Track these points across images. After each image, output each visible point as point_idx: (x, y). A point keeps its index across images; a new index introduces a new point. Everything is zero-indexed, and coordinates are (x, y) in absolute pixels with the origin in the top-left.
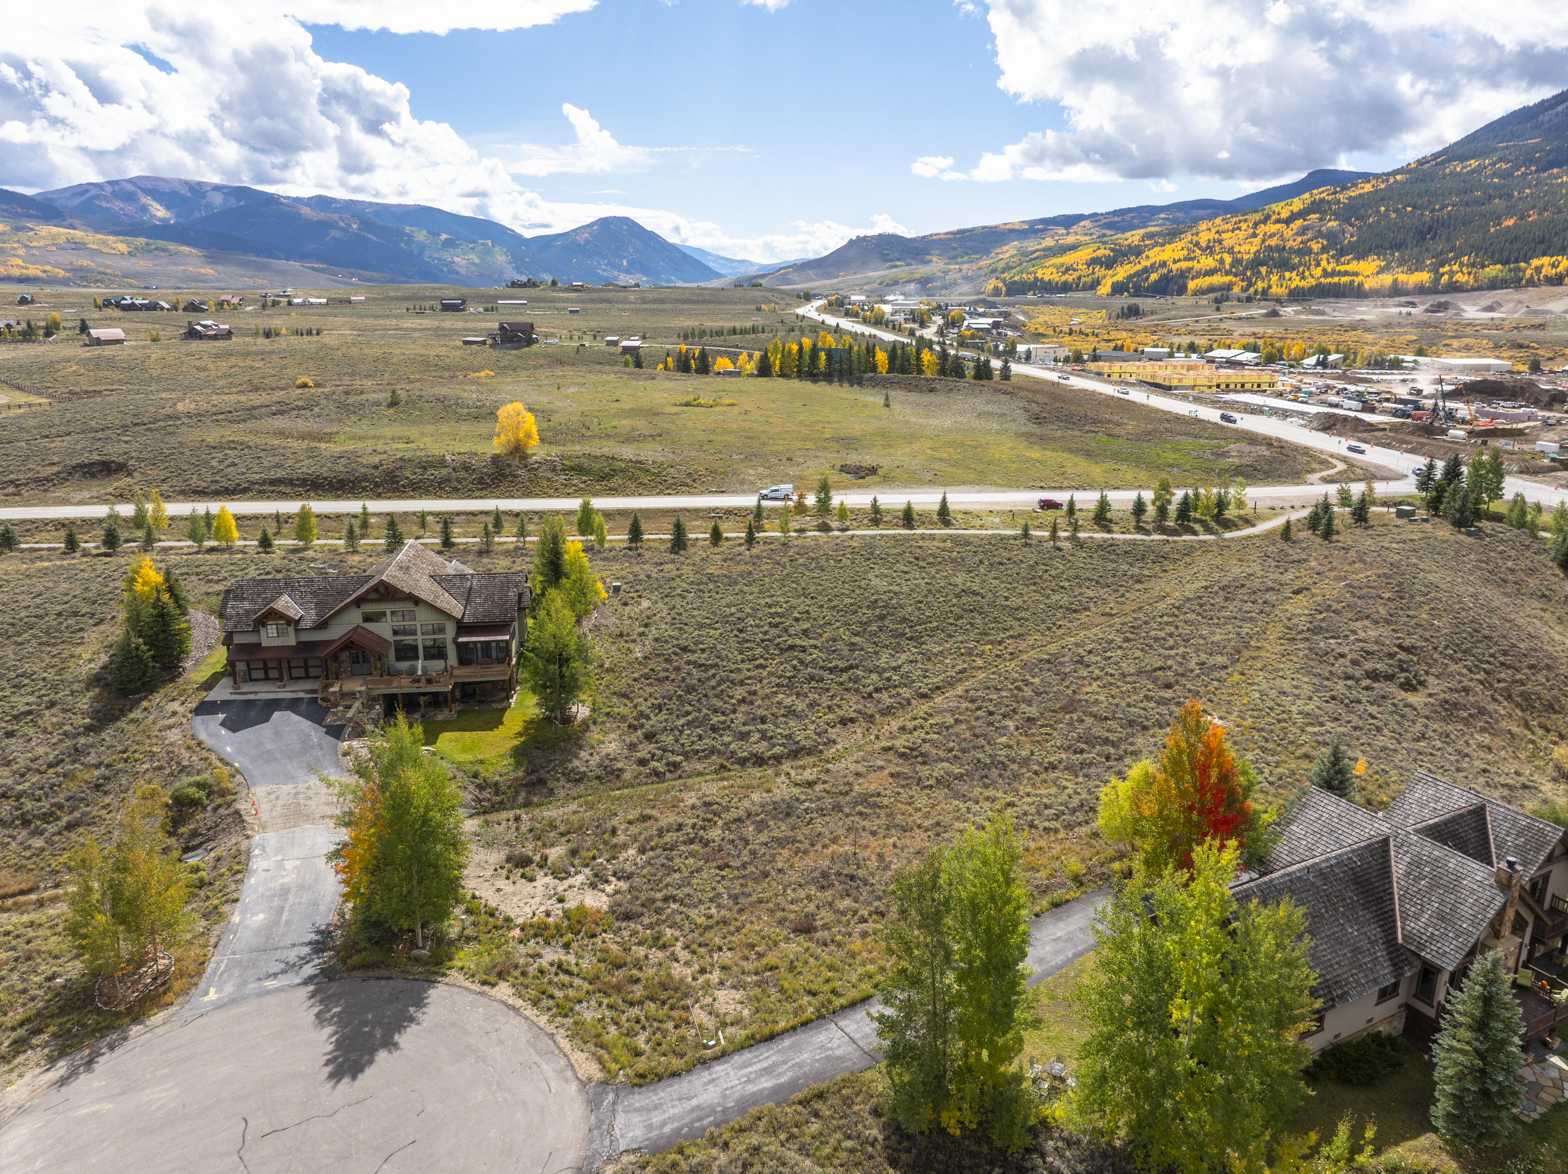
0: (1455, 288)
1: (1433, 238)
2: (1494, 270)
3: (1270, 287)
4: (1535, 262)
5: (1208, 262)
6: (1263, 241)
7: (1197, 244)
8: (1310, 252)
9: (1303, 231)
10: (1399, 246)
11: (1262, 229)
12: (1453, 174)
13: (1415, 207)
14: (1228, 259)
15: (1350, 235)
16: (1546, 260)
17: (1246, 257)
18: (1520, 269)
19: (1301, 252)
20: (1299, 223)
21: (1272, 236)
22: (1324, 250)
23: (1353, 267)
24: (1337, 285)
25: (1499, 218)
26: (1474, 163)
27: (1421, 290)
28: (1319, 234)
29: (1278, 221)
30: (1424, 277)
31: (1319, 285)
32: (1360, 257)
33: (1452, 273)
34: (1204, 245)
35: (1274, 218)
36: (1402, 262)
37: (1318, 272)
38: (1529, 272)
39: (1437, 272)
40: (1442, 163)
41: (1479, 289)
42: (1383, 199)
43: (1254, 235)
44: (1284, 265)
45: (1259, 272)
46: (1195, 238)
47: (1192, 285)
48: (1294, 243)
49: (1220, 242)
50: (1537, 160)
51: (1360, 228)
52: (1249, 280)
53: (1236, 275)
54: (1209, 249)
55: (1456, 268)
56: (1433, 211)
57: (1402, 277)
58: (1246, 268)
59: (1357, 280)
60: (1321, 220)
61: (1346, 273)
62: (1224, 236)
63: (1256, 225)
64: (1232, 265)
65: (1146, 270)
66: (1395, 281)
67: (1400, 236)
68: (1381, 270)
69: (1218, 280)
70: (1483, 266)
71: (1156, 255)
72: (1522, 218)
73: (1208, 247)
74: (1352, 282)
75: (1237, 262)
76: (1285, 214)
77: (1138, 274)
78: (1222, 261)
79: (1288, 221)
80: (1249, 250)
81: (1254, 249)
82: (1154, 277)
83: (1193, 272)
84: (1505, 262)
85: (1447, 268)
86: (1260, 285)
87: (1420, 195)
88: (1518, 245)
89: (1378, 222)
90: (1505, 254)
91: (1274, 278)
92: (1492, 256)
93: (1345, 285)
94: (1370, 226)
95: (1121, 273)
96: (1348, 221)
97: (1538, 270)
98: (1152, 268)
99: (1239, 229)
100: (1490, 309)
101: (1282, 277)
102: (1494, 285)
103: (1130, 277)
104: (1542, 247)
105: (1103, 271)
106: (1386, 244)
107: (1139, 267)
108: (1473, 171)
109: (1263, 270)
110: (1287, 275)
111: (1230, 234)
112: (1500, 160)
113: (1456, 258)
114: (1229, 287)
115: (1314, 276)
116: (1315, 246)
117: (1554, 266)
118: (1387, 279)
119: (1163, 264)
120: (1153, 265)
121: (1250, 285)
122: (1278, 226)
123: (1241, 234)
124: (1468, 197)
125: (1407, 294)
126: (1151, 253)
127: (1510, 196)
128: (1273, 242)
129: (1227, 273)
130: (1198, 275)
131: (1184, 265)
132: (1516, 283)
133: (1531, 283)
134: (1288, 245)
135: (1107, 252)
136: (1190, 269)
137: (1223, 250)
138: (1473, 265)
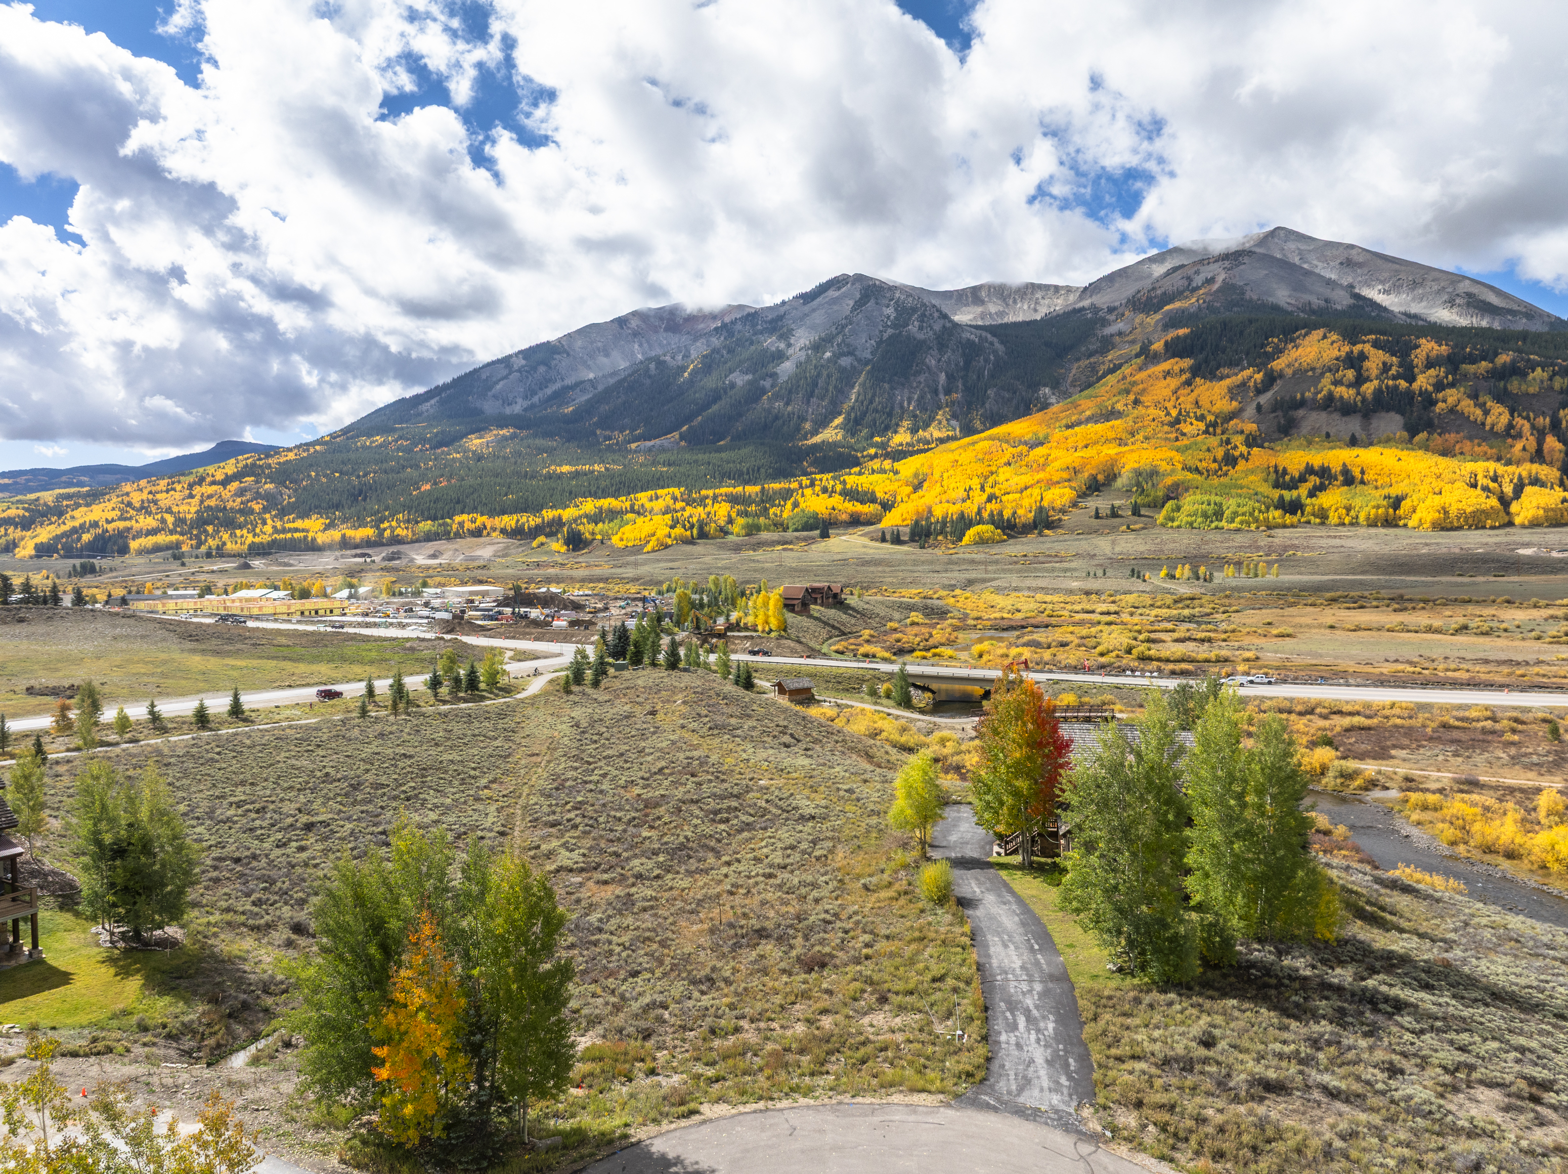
0: (396, 541)
1: (365, 500)
2: (426, 526)
3: (224, 544)
4: (458, 519)
5: (149, 522)
6: (202, 502)
7: (129, 504)
8: (252, 511)
9: (241, 492)
10: (338, 506)
11: (197, 490)
12: (364, 447)
13: (341, 473)
14: (170, 519)
15: (288, 497)
16: (465, 517)
17: (189, 516)
18: (447, 524)
19: (242, 512)
20: (235, 485)
21: (210, 497)
22: (265, 510)
23: (299, 524)
24: (293, 539)
25: (417, 483)
26: (379, 439)
27: (368, 543)
28: (257, 496)
29: (213, 483)
30: (368, 532)
31: (274, 541)
32: (304, 515)
33: (393, 529)
34: (138, 505)
35: (209, 479)
36: (345, 520)
37: (268, 529)
38: (455, 527)
39: (378, 527)
40: (352, 437)
41: (417, 541)
42: (311, 465)
43: (191, 496)
44: (230, 524)
45: (206, 531)
46: (126, 499)
47: (134, 545)
48: (237, 503)
49: (155, 502)
50: (430, 440)
51: (296, 491)
52: (198, 537)
53: (182, 534)
54: (144, 509)
55: (394, 524)
56: (358, 477)
57: (350, 533)
58: (192, 527)
59: (310, 535)
60: (257, 482)
61: (296, 530)
62: (158, 496)
63: (191, 486)
64: (175, 525)
65: (74, 530)
66: (344, 536)
67: (336, 498)
68: (327, 527)
69: (162, 539)
70: (417, 522)
71: (82, 515)
72: (435, 483)
73: (142, 508)
74: (306, 537)
75: (179, 521)
76: (219, 476)
77: (65, 534)
78: (163, 521)
79: (225, 482)
80: (190, 510)
81: (193, 510)
82: (86, 537)
83: (134, 532)
84: (434, 519)
85: (386, 525)
86: (213, 543)
87: (343, 463)
88: (440, 505)
89: (312, 485)
90: (432, 512)
91: (226, 537)
92: (422, 514)
93: (300, 540)
94: (305, 488)
95: (45, 534)
96: (282, 483)
97: (461, 524)
98: (83, 528)
99: (174, 490)
100: (434, 556)
101: (233, 535)
102: (429, 537)
103: (57, 538)
104: (459, 507)
105: (19, 533)
106: (324, 505)
107: (66, 528)
108: (381, 446)
109: (210, 529)
110: (238, 532)
111: (164, 495)
112: (401, 438)
113: (392, 515)
114: (178, 545)
115: (267, 532)
116: (257, 507)
117: (473, 521)
118: (335, 535)
119: (95, 524)
120: (82, 526)
121: (200, 544)
122: (214, 488)
123: (178, 495)
124: (384, 466)
125: (356, 547)
126: (76, 513)
127: (418, 467)
128: (212, 503)
129: (172, 532)
130: (139, 534)
131: (121, 525)
132: (445, 535)
133: (458, 535)
134: (229, 505)
135: (21, 512)
136: (128, 529)
137: (160, 510)
138: (408, 521)
